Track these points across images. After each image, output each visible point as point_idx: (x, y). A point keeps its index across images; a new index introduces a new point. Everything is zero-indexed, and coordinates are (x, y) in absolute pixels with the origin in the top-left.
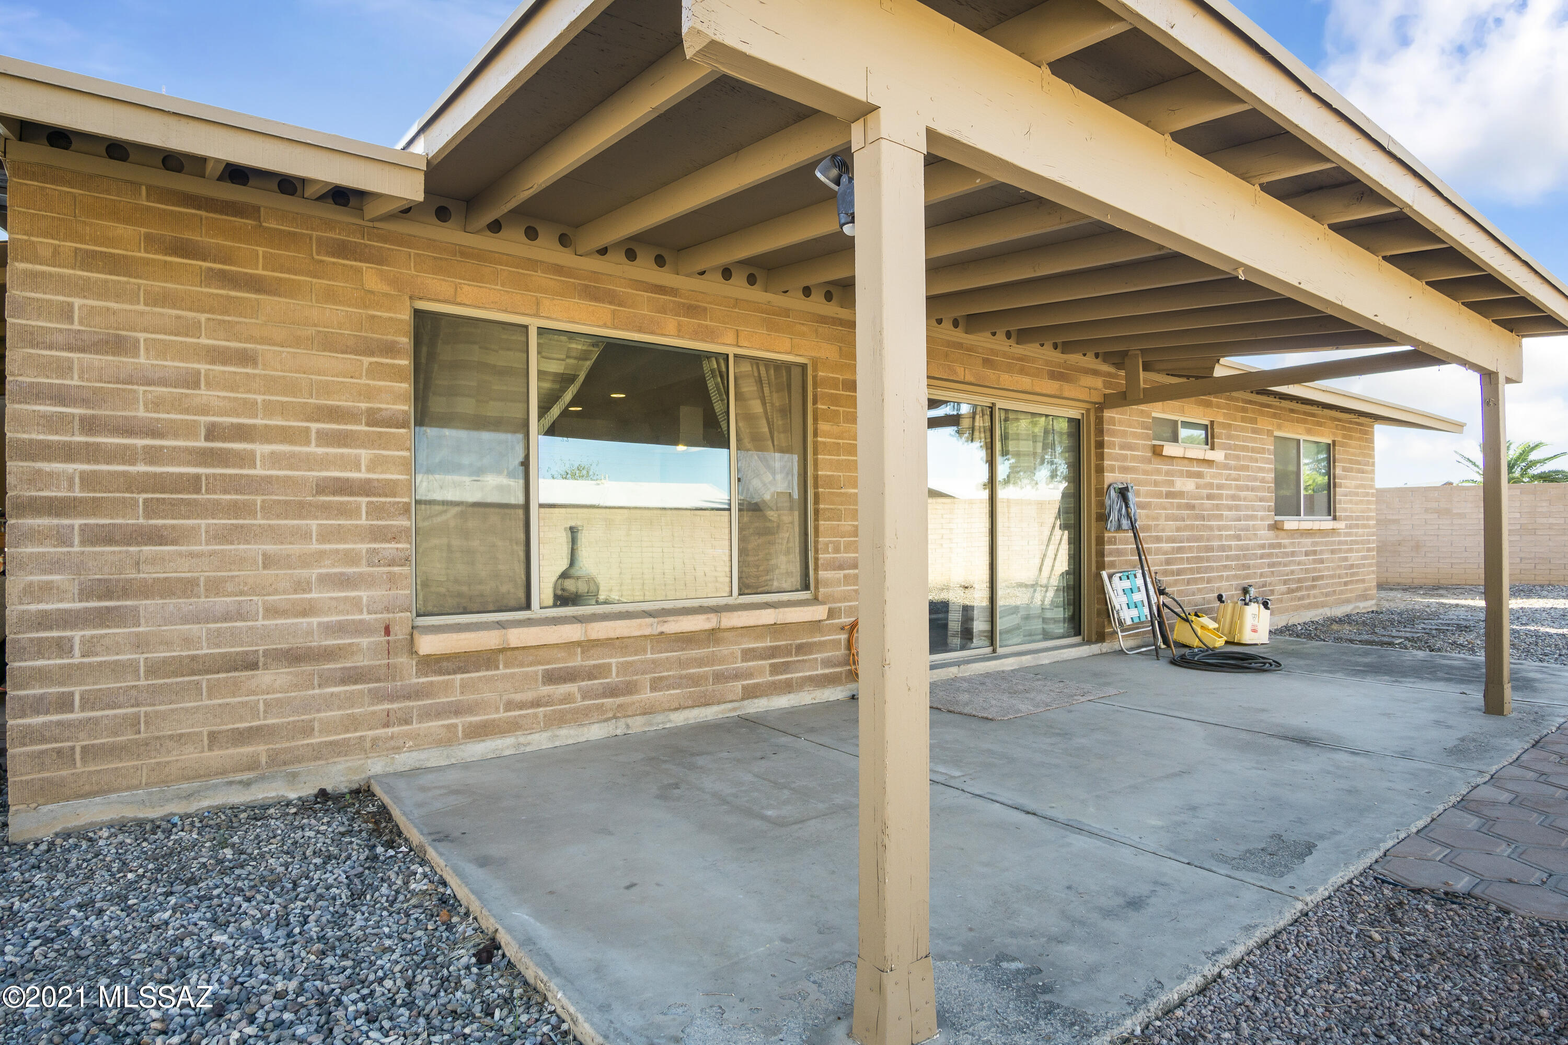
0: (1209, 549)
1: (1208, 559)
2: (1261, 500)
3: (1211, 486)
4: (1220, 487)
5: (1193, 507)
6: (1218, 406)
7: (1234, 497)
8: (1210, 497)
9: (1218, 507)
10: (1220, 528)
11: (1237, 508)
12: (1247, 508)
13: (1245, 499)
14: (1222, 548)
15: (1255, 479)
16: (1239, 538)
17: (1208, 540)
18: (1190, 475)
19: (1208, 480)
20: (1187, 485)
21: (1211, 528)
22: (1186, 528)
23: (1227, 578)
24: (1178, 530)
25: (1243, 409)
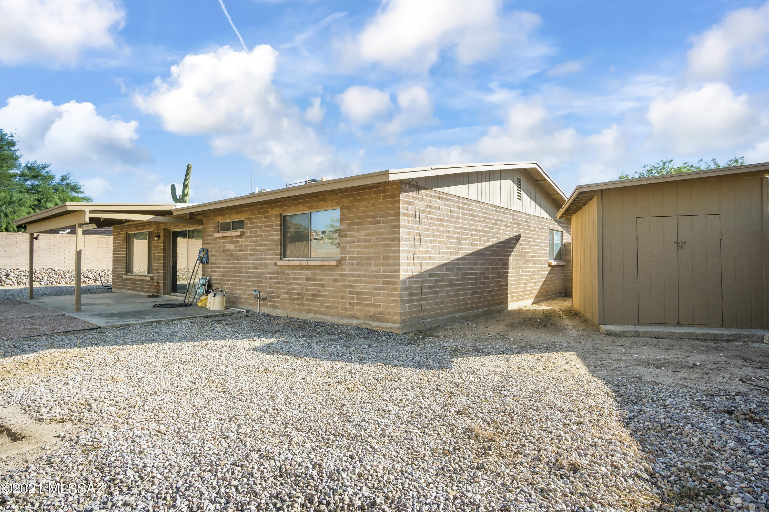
0: (242, 272)
1: (240, 277)
2: (270, 250)
3: (241, 246)
4: (246, 246)
5: (233, 255)
6: (246, 211)
7: (253, 250)
8: (241, 251)
9: (245, 255)
10: (246, 264)
11: (255, 255)
12: (261, 254)
13: (260, 250)
14: (247, 273)
15: (267, 240)
16: (256, 268)
17: (240, 268)
18: (232, 242)
19: (240, 243)
20: (232, 246)
21: (241, 264)
22: (230, 263)
23: (250, 286)
24: (227, 264)
25: (261, 209)
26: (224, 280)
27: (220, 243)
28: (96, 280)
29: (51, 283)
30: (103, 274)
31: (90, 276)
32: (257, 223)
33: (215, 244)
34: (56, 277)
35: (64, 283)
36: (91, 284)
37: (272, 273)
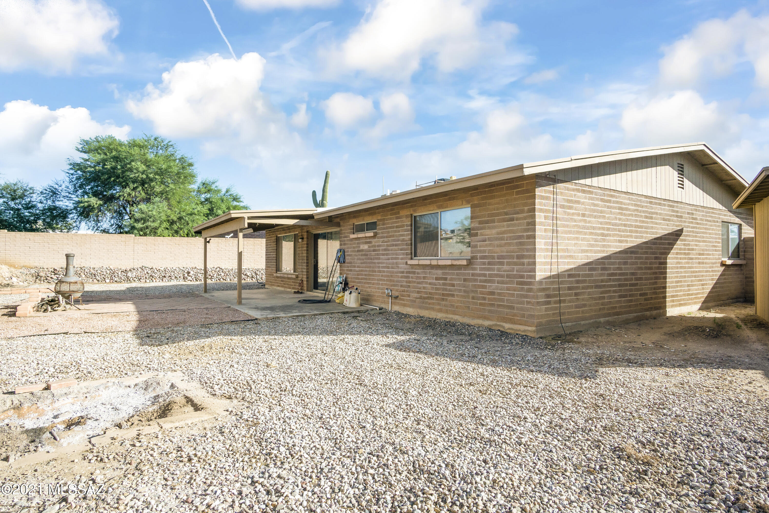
0: (375, 272)
1: (373, 275)
2: (401, 250)
3: (374, 246)
4: (379, 246)
5: (367, 255)
6: (379, 213)
7: (385, 250)
8: (374, 251)
9: (378, 255)
10: (379, 263)
11: (387, 254)
12: (393, 254)
13: (391, 250)
14: (380, 272)
15: (398, 240)
16: (388, 267)
17: (373, 268)
18: (366, 243)
19: (373, 244)
20: (366, 247)
21: (375, 263)
22: (364, 263)
23: (382, 284)
24: (361, 263)
25: (392, 210)
26: (359, 279)
27: (355, 244)
28: (252, 277)
29: (219, 280)
30: (258, 273)
31: (248, 274)
32: (388, 223)
33: (351, 244)
34: (223, 274)
35: (229, 279)
36: (249, 281)
37: (403, 272)
